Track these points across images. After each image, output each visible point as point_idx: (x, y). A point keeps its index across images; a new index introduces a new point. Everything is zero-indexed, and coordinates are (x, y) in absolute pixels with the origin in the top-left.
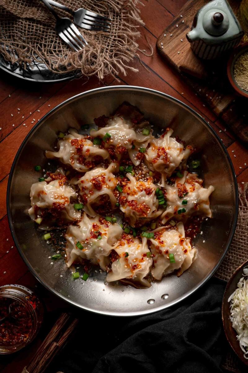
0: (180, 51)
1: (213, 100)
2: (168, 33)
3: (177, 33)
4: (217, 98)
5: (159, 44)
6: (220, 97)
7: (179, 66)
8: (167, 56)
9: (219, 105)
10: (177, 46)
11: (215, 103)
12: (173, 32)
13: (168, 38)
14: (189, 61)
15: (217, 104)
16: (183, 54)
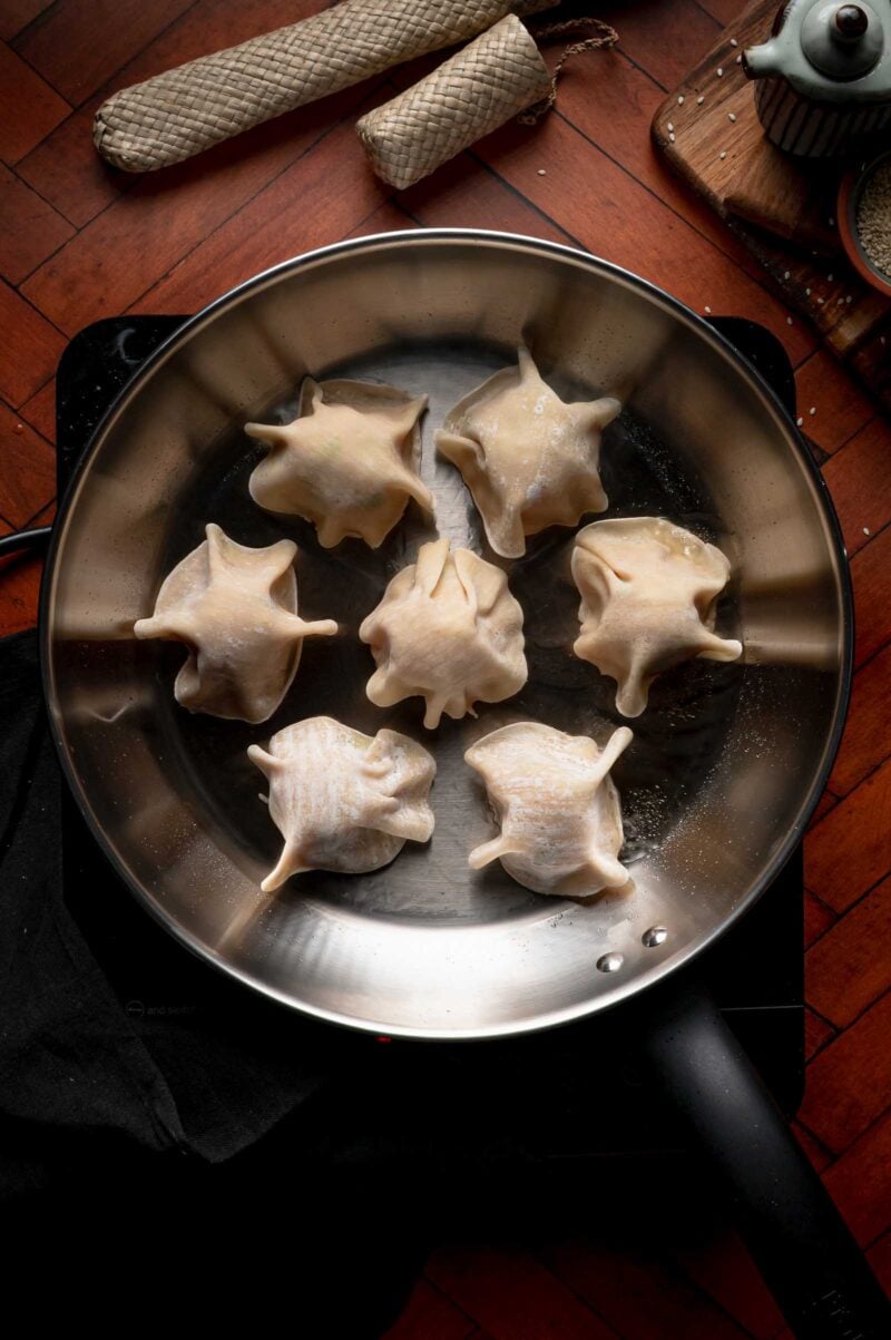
0: (727, 150)
1: (828, 309)
2: (690, 94)
3: (718, 96)
4: (841, 301)
5: (662, 128)
6: (849, 299)
7: (722, 198)
8: (686, 166)
9: (845, 322)
10: (718, 133)
11: (831, 318)
12: (707, 90)
13: (690, 108)
14: (756, 184)
15: (839, 323)
16: (736, 160)
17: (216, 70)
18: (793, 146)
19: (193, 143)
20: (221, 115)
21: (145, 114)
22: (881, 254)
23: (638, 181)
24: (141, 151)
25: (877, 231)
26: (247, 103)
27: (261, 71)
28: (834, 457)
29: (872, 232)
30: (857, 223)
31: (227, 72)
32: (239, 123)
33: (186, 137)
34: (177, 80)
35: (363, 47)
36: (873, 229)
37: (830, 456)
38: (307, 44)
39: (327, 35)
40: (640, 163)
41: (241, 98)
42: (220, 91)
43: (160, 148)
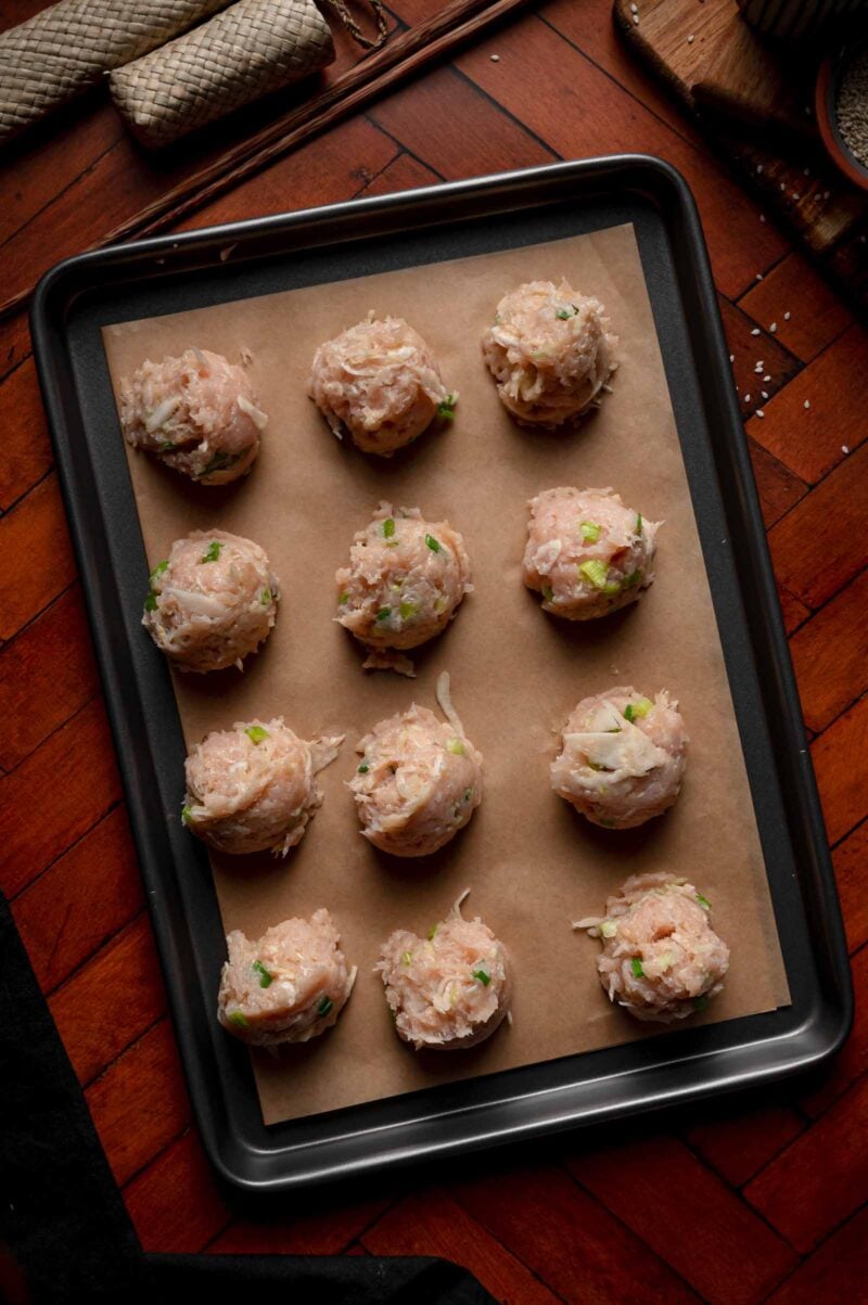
0: (695, 34)
1: (804, 206)
4: (817, 197)
5: (625, 10)
6: (826, 195)
7: (690, 85)
8: (652, 51)
9: (822, 220)
10: (686, 15)
11: (808, 215)
14: (727, 70)
15: (816, 220)
16: (705, 44)
22: (860, 144)
23: (598, 67)
25: (857, 118)
28: (810, 367)
29: (852, 120)
30: (836, 108)
36: (853, 115)
37: (805, 365)
40: (600, 46)
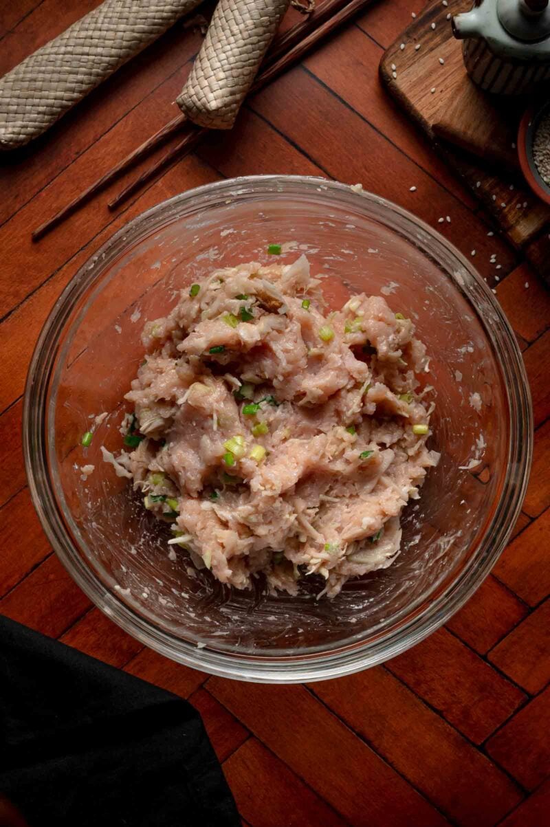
0: (436, 87)
1: (509, 211)
2: (410, 42)
3: (431, 44)
4: (519, 206)
5: (388, 68)
6: (525, 204)
7: (431, 123)
8: (405, 98)
9: (521, 222)
10: (431, 73)
11: (511, 218)
12: (423, 40)
13: (410, 52)
14: (457, 114)
15: (517, 222)
16: (443, 94)
17: (52, 57)
18: (491, 86)
19: (50, 117)
20: (66, 90)
21: (8, 104)
24: (13, 133)
26: (83, 76)
27: (86, 49)
29: (544, 155)
30: (533, 146)
31: (61, 56)
32: (80, 92)
33: (44, 113)
34: (25, 72)
35: (157, 11)
36: (544, 152)
38: (114, 20)
39: (127, 9)
41: (77, 73)
42: (59, 72)
43: (26, 127)
